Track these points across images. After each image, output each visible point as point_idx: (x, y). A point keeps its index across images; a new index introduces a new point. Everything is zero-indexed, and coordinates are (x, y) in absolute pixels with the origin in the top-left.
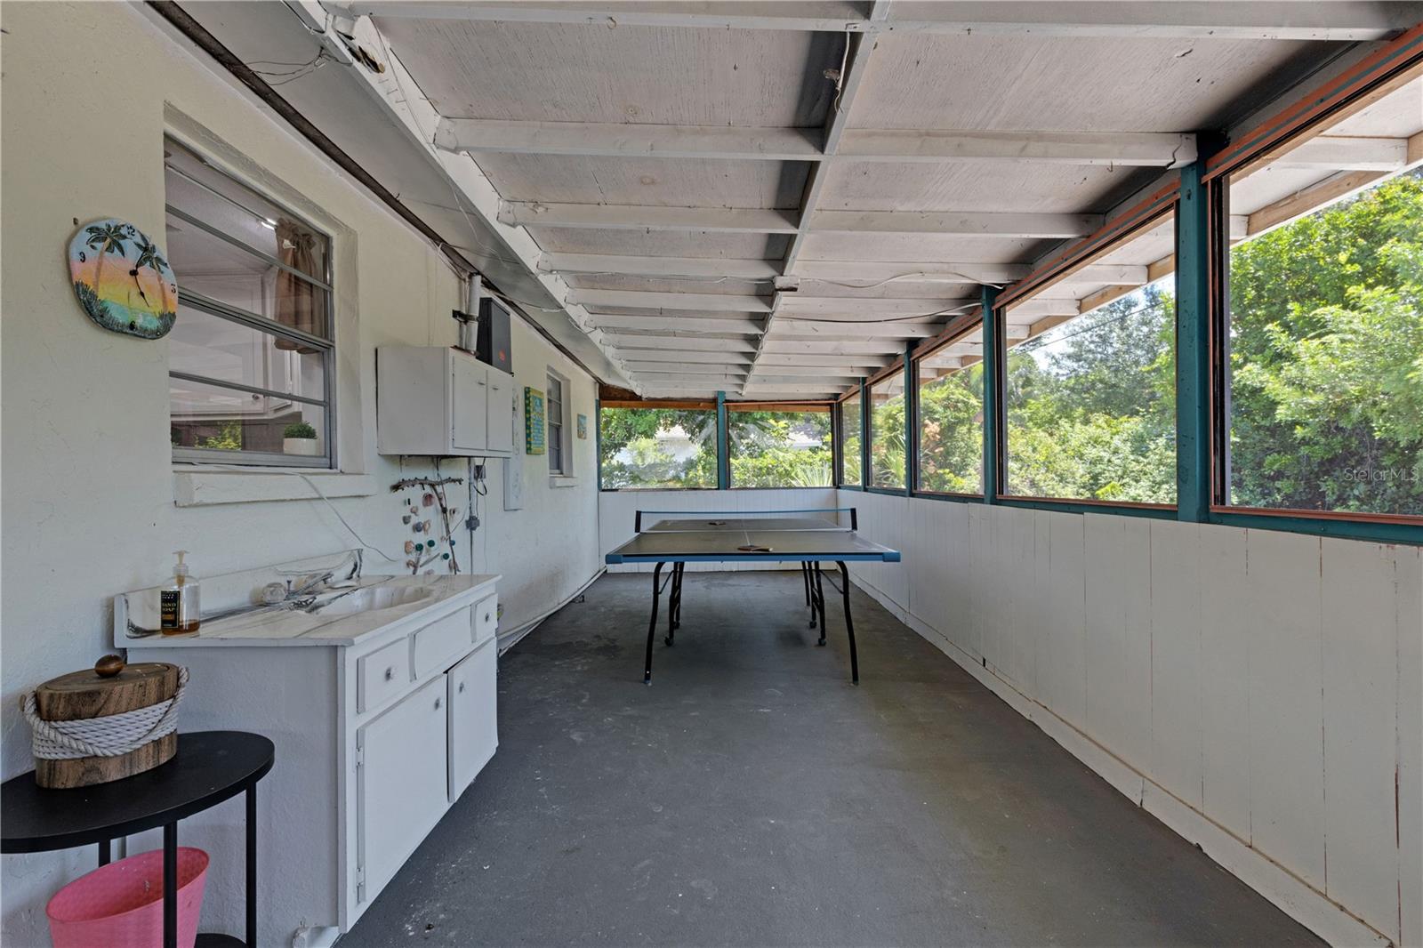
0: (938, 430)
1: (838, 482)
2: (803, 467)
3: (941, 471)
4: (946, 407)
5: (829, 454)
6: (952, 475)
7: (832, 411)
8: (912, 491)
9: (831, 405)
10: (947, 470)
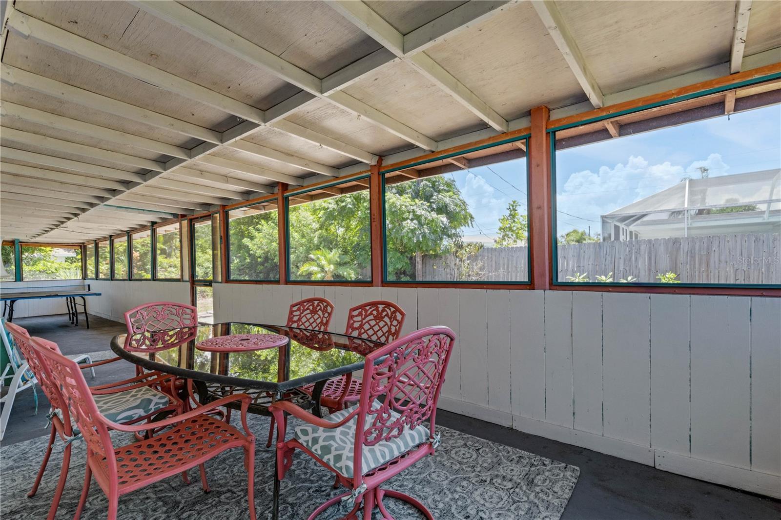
0: (139, 255)
1: (85, 277)
2: (64, 270)
3: (140, 272)
4: (143, 245)
5: (80, 264)
6: (145, 274)
7: (81, 249)
8: (130, 278)
9: (81, 246)
10: (143, 272)
